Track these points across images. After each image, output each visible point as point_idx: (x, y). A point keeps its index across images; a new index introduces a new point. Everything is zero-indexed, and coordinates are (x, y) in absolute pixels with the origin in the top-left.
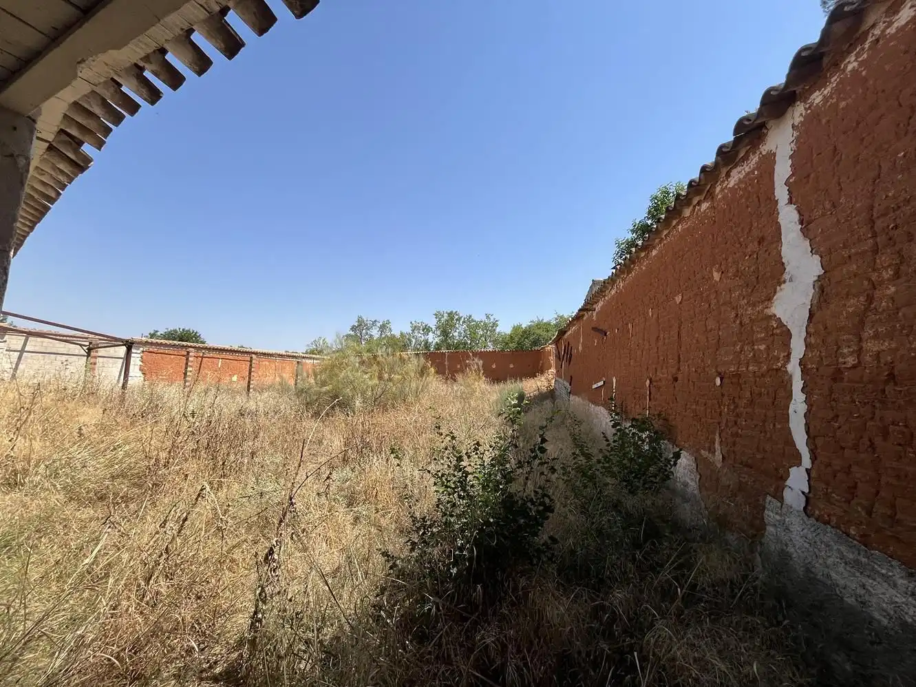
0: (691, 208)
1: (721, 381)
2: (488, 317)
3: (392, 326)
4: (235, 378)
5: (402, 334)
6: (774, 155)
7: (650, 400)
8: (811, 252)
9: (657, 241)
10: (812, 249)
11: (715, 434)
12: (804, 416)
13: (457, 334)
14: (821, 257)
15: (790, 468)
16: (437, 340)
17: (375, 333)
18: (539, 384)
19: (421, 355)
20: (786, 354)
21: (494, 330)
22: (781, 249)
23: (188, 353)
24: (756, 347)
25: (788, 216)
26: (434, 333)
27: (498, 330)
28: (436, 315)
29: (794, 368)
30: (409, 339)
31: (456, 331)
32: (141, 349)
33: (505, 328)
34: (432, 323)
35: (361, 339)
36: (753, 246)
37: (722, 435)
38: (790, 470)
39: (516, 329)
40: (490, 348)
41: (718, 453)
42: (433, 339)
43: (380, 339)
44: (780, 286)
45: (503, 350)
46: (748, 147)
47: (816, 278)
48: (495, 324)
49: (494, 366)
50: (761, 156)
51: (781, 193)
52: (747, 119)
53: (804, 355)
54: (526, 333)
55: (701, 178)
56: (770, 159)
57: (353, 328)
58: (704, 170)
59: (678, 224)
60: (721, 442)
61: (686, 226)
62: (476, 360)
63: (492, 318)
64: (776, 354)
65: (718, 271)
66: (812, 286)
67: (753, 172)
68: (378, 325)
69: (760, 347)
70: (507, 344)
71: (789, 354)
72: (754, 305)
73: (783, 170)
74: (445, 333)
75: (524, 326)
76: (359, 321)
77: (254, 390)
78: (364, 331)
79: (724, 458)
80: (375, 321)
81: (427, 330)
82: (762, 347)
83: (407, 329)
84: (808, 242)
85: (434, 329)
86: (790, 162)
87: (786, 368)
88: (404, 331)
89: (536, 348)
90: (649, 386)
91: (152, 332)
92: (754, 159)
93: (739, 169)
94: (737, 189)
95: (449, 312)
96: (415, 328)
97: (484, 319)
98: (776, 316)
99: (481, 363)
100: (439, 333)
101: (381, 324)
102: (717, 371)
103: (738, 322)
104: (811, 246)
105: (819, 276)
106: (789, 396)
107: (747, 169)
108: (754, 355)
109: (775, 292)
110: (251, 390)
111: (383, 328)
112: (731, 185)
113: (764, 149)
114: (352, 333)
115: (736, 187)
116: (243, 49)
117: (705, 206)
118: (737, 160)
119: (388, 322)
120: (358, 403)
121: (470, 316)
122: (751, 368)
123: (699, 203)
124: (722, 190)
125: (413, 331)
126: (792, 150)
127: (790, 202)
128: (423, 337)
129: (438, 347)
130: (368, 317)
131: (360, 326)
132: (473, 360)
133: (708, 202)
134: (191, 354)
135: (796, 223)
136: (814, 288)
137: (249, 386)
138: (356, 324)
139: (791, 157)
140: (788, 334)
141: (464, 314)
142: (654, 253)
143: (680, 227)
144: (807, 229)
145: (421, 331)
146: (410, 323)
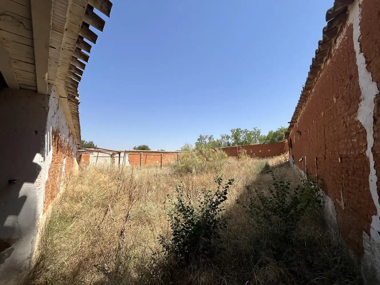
0: (323, 64)
1: (341, 160)
2: (255, 129)
3: (213, 137)
4: (157, 162)
5: (217, 140)
6: (353, 24)
7: (317, 168)
8: (372, 80)
9: (314, 84)
10: (373, 78)
11: (340, 190)
12: (376, 184)
13: (241, 138)
14: (377, 83)
15: (372, 215)
16: (233, 142)
17: (207, 141)
18: (280, 159)
19: (221, 149)
20: (365, 144)
21: (259, 134)
22: (359, 81)
23: (141, 154)
24: (352, 140)
25: (360, 60)
26: (231, 139)
27: (261, 134)
28: (231, 131)
29: (369, 153)
30: (221, 142)
32: (128, 154)
33: (264, 133)
34: (230, 134)
35: (202, 144)
36: (348, 81)
37: (344, 191)
38: (372, 216)
39: (270, 133)
40: (258, 143)
41: (342, 201)
42: (231, 141)
43: (209, 143)
44: (360, 103)
45: (264, 143)
46: (341, 24)
47: (375, 97)
48: (259, 132)
49: (260, 151)
50: (347, 27)
51: (357, 47)
52: (330, 10)
53: (374, 145)
54: (275, 135)
55: (320, 48)
56: (351, 29)
57: (199, 140)
58: (320, 43)
59: (320, 73)
60: (343, 195)
61: (323, 74)
62: (243, 150)
63: (257, 129)
64: (361, 144)
65: (335, 97)
66: (373, 102)
67: (344, 38)
68: (208, 137)
69: (354, 140)
70: (266, 140)
71: (367, 145)
72: (350, 115)
73: (357, 33)
74: (236, 138)
75: (274, 131)
76: (200, 137)
77: (163, 166)
78: (203, 140)
79: (345, 205)
80: (207, 136)
81: (228, 137)
82: (355, 140)
83: (220, 138)
84: (370, 74)
85: (231, 137)
86: (359, 27)
87: (365, 153)
88: (219, 139)
89: (281, 141)
90: (316, 161)
91: (134, 147)
92: (345, 30)
93: (339, 38)
94: (339, 49)
95: (237, 129)
96: (223, 137)
97: (253, 130)
98: (359, 121)
99: (246, 151)
100: (233, 138)
101: (209, 137)
102: (339, 154)
103: (345, 126)
104: (372, 76)
105: (376, 95)
106: (369, 171)
107: (343, 37)
108: (352, 145)
109: (358, 107)
110: (162, 166)
111: (210, 138)
112: (337, 48)
113: (348, 23)
114: (198, 142)
115: (339, 48)
116: (89, 58)
117: (329, 61)
118: (338, 33)
119: (212, 136)
120: (194, 171)
121: (247, 130)
122: (352, 152)
123: (326, 60)
124: (334, 52)
125: (222, 138)
126: (360, 20)
127: (361, 51)
128: (226, 141)
129: (234, 144)
130: (204, 135)
131: (201, 138)
132: (242, 150)
133: (329, 59)
134: (142, 154)
135: (364, 64)
136: (374, 103)
137: (161, 165)
138: (199, 138)
139: (359, 25)
140: (365, 132)
141: (243, 129)
142: (313, 90)
143: (321, 75)
144: (370, 67)
145: (226, 138)
146: (221, 135)
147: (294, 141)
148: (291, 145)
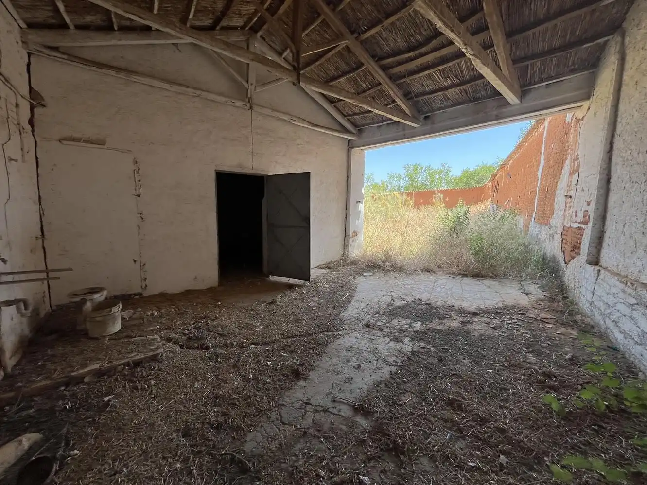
2: (443, 166)
5: (382, 182)
7: (518, 204)
13: (420, 179)
16: (406, 184)
18: (479, 208)
21: (448, 174)
26: (404, 179)
27: (451, 174)
28: (405, 167)
30: (387, 185)
31: (419, 177)
34: (402, 172)
39: (465, 172)
40: (446, 187)
42: (403, 183)
45: (454, 188)
48: (449, 170)
54: (472, 175)
63: (446, 166)
70: (457, 184)
74: (412, 179)
75: (471, 170)
81: (399, 178)
85: (404, 176)
88: (384, 180)
89: (480, 185)
90: (519, 199)
95: (414, 164)
96: (391, 177)
97: (440, 167)
100: (407, 179)
119: (372, 174)
121: (430, 166)
125: (389, 179)
128: (396, 183)
129: (407, 188)
145: (395, 180)
146: (388, 174)
147: (502, 185)
148: (496, 189)
